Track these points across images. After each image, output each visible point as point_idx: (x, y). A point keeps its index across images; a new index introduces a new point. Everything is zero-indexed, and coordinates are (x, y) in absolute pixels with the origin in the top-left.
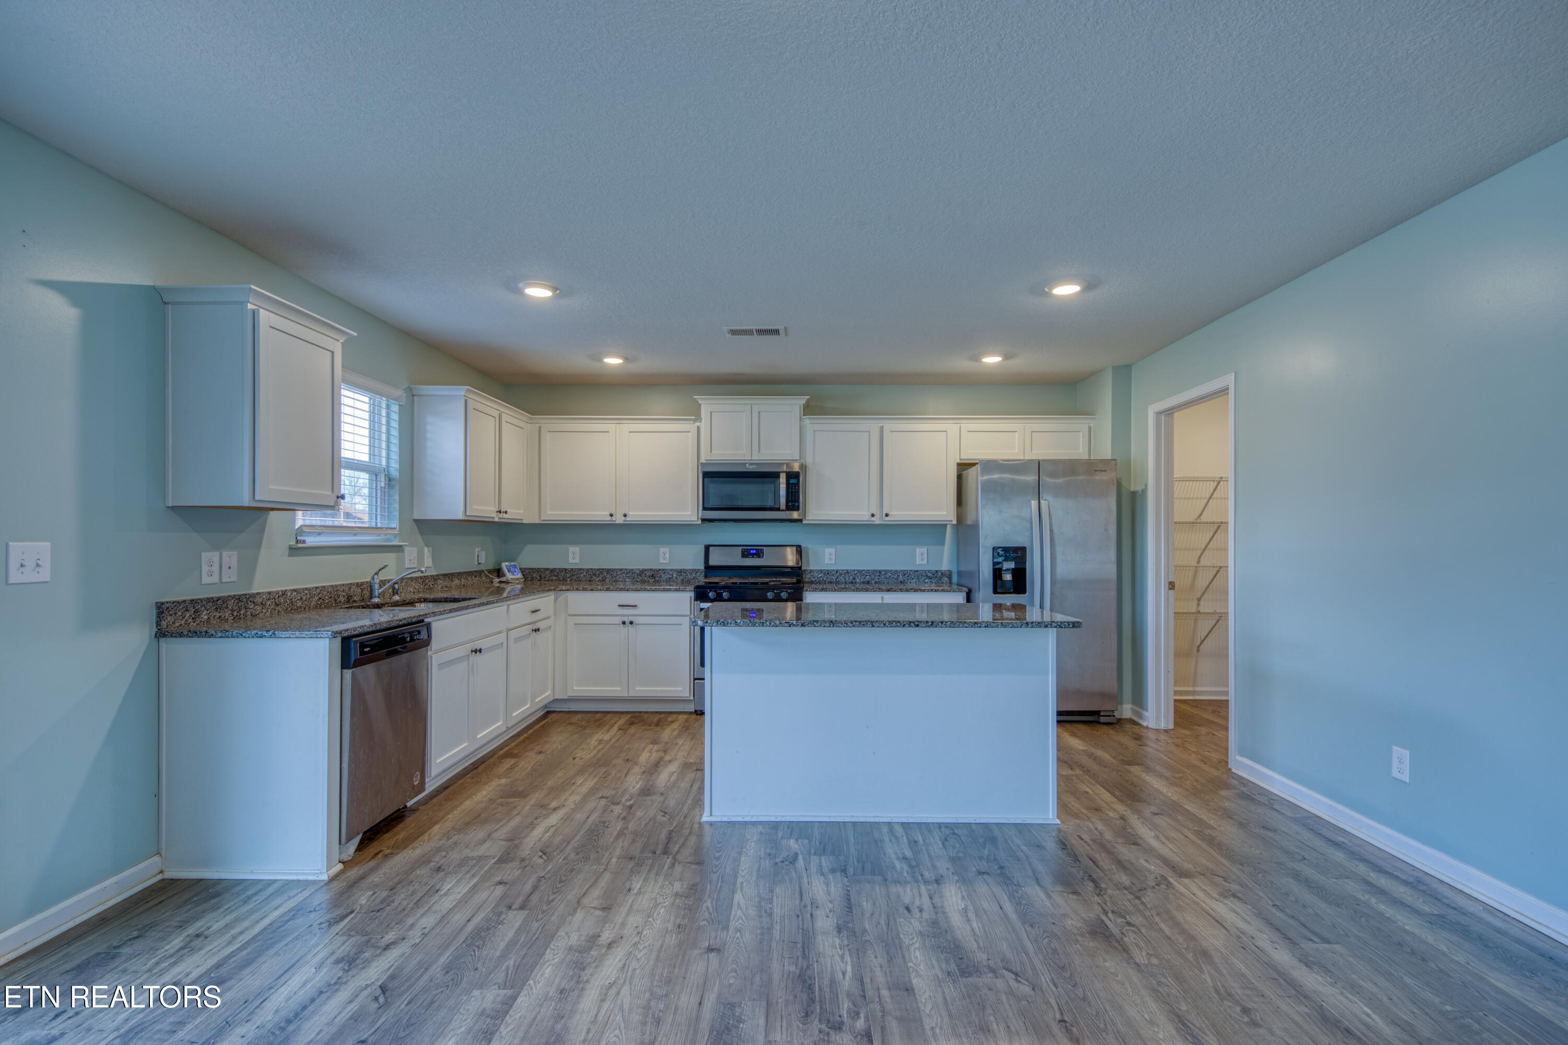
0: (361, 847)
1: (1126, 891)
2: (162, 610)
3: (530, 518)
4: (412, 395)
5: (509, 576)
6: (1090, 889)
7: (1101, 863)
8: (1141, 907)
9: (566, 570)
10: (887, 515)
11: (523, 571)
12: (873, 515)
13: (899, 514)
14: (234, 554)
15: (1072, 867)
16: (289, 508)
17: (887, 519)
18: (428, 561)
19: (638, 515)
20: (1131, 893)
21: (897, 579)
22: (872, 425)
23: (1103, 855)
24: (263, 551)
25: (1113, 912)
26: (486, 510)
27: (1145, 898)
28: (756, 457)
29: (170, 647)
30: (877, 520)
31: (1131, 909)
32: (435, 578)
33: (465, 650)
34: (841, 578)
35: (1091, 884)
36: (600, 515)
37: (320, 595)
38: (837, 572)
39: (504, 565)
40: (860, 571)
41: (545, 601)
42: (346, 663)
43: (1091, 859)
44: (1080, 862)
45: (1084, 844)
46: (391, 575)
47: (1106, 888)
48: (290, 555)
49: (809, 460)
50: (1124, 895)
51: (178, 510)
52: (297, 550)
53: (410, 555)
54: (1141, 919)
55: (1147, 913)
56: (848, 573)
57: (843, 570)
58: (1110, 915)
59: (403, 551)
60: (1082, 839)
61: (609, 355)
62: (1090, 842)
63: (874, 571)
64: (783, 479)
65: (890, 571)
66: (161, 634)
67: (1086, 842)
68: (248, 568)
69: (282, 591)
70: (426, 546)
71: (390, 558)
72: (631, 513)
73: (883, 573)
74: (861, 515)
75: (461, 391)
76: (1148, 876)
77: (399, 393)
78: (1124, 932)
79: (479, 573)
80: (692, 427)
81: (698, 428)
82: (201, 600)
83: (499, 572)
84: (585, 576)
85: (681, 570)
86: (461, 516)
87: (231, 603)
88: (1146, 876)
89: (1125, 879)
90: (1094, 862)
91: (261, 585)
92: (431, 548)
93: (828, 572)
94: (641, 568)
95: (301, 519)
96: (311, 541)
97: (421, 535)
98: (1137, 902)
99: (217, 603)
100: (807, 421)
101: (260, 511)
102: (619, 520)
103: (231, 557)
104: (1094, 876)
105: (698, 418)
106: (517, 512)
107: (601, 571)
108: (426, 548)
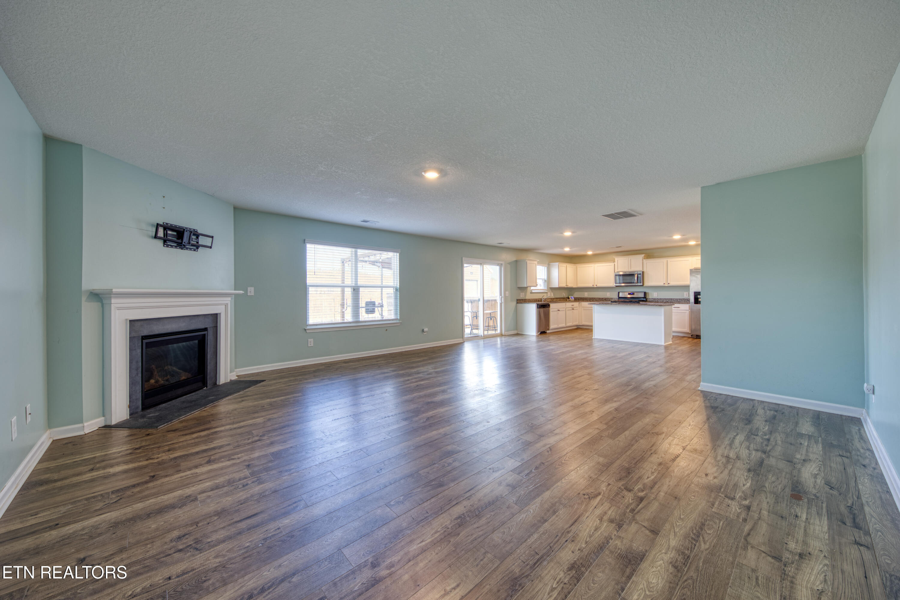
0: (540, 334)
2: (517, 300)
3: (575, 286)
4: (549, 265)
5: (571, 299)
9: (584, 298)
10: (669, 284)
11: (574, 298)
12: (664, 284)
13: (672, 283)
16: (530, 287)
18: (552, 295)
19: (599, 285)
21: (677, 301)
22: (664, 260)
24: (527, 293)
26: (564, 285)
28: (630, 270)
29: (518, 304)
30: (666, 285)
32: (554, 298)
33: (557, 310)
34: (659, 300)
36: (590, 285)
37: (535, 299)
39: (570, 297)
40: (665, 299)
41: (576, 304)
42: (538, 308)
46: (545, 297)
49: (645, 270)
51: (519, 288)
52: (531, 293)
53: (549, 294)
56: (661, 299)
59: (547, 293)
61: (589, 251)
64: (636, 275)
66: (517, 303)
68: (525, 295)
69: (529, 298)
70: (552, 292)
71: (545, 294)
73: (672, 299)
74: (661, 284)
75: (557, 264)
77: (546, 265)
79: (564, 298)
80: (613, 264)
81: (615, 264)
83: (569, 298)
85: (612, 298)
86: (557, 287)
87: (524, 300)
91: (527, 297)
93: (655, 299)
95: (532, 288)
96: (533, 291)
97: (551, 290)
99: (522, 300)
100: (644, 260)
101: (527, 288)
102: (595, 286)
103: (523, 294)
105: (614, 262)
106: (570, 285)
107: (593, 298)
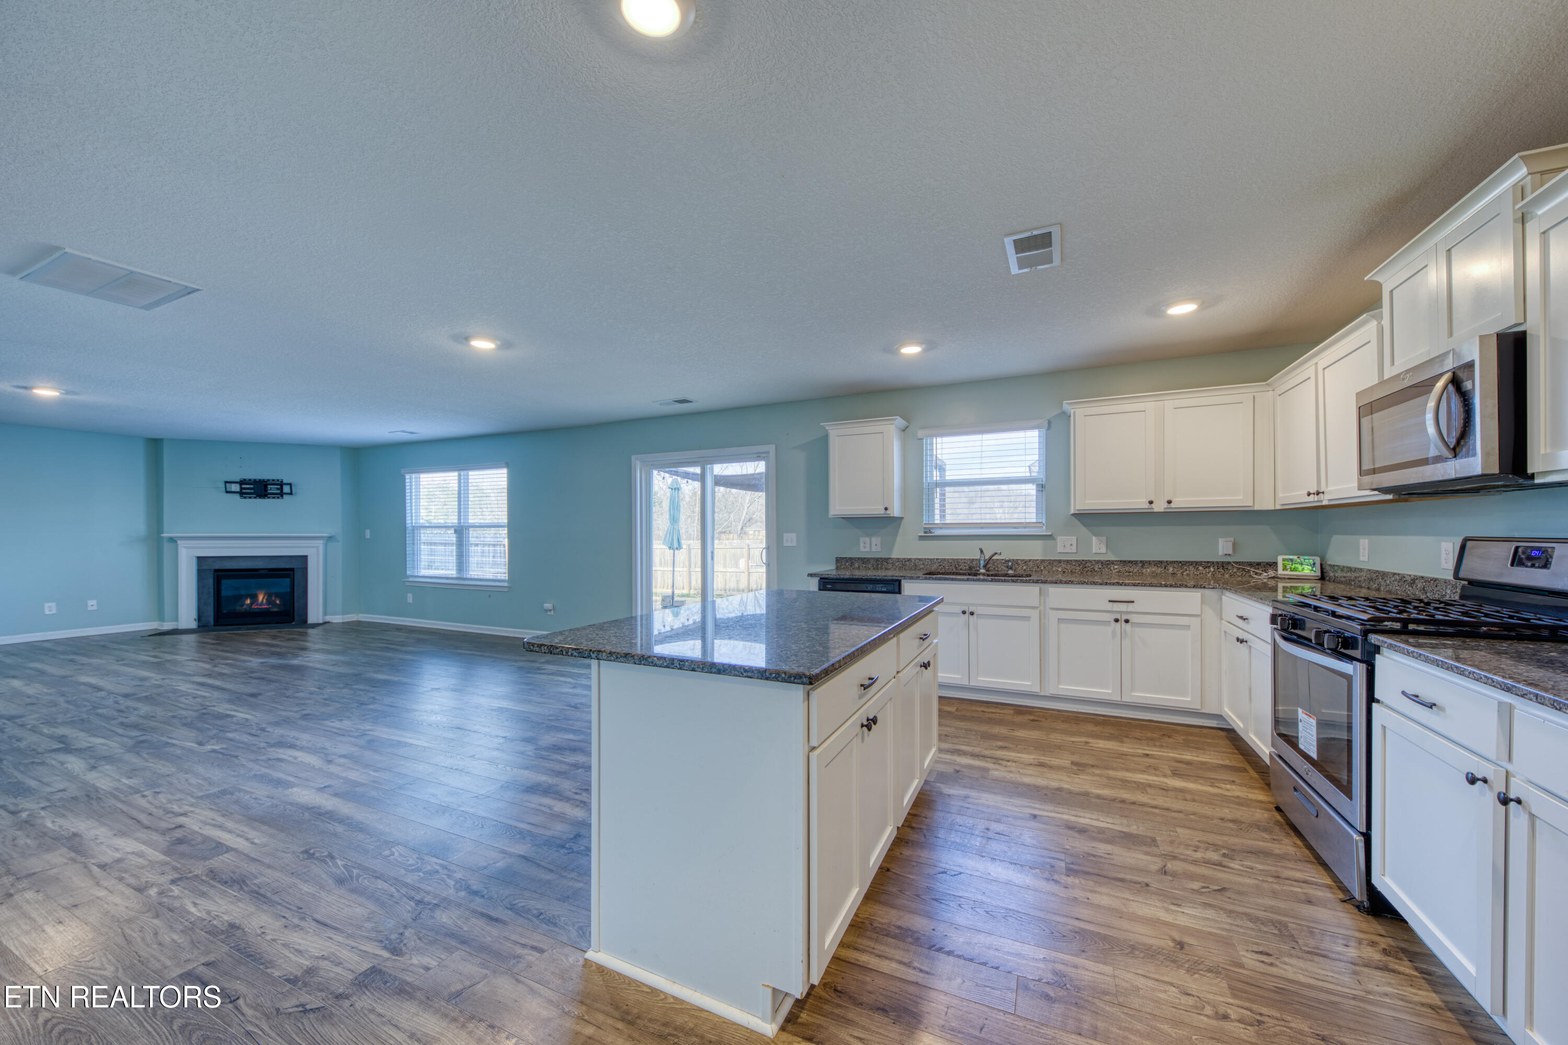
1: (435, 902)
2: (837, 560)
6: (473, 882)
7: (481, 923)
8: (412, 893)
9: (1351, 569)
14: (879, 539)
15: (510, 895)
18: (1099, 548)
20: (429, 904)
23: (489, 939)
24: (899, 538)
25: (437, 872)
27: (411, 907)
31: (423, 886)
35: (475, 888)
43: (497, 920)
44: (507, 908)
45: (523, 941)
47: (457, 892)
48: (919, 540)
50: (435, 896)
52: (925, 537)
53: (1065, 542)
54: (409, 881)
55: (404, 890)
58: (437, 867)
59: (1054, 539)
60: (534, 948)
62: (519, 951)
67: (524, 946)
68: (888, 546)
69: (907, 558)
70: (1095, 535)
76: (418, 941)
78: (419, 861)
81: (1382, 329)
84: (1365, 580)
87: (872, 562)
88: (420, 939)
89: (445, 918)
90: (491, 918)
91: (896, 554)
92: (1104, 538)
98: (418, 897)
103: (876, 540)
104: (478, 900)
108: (1094, 538)
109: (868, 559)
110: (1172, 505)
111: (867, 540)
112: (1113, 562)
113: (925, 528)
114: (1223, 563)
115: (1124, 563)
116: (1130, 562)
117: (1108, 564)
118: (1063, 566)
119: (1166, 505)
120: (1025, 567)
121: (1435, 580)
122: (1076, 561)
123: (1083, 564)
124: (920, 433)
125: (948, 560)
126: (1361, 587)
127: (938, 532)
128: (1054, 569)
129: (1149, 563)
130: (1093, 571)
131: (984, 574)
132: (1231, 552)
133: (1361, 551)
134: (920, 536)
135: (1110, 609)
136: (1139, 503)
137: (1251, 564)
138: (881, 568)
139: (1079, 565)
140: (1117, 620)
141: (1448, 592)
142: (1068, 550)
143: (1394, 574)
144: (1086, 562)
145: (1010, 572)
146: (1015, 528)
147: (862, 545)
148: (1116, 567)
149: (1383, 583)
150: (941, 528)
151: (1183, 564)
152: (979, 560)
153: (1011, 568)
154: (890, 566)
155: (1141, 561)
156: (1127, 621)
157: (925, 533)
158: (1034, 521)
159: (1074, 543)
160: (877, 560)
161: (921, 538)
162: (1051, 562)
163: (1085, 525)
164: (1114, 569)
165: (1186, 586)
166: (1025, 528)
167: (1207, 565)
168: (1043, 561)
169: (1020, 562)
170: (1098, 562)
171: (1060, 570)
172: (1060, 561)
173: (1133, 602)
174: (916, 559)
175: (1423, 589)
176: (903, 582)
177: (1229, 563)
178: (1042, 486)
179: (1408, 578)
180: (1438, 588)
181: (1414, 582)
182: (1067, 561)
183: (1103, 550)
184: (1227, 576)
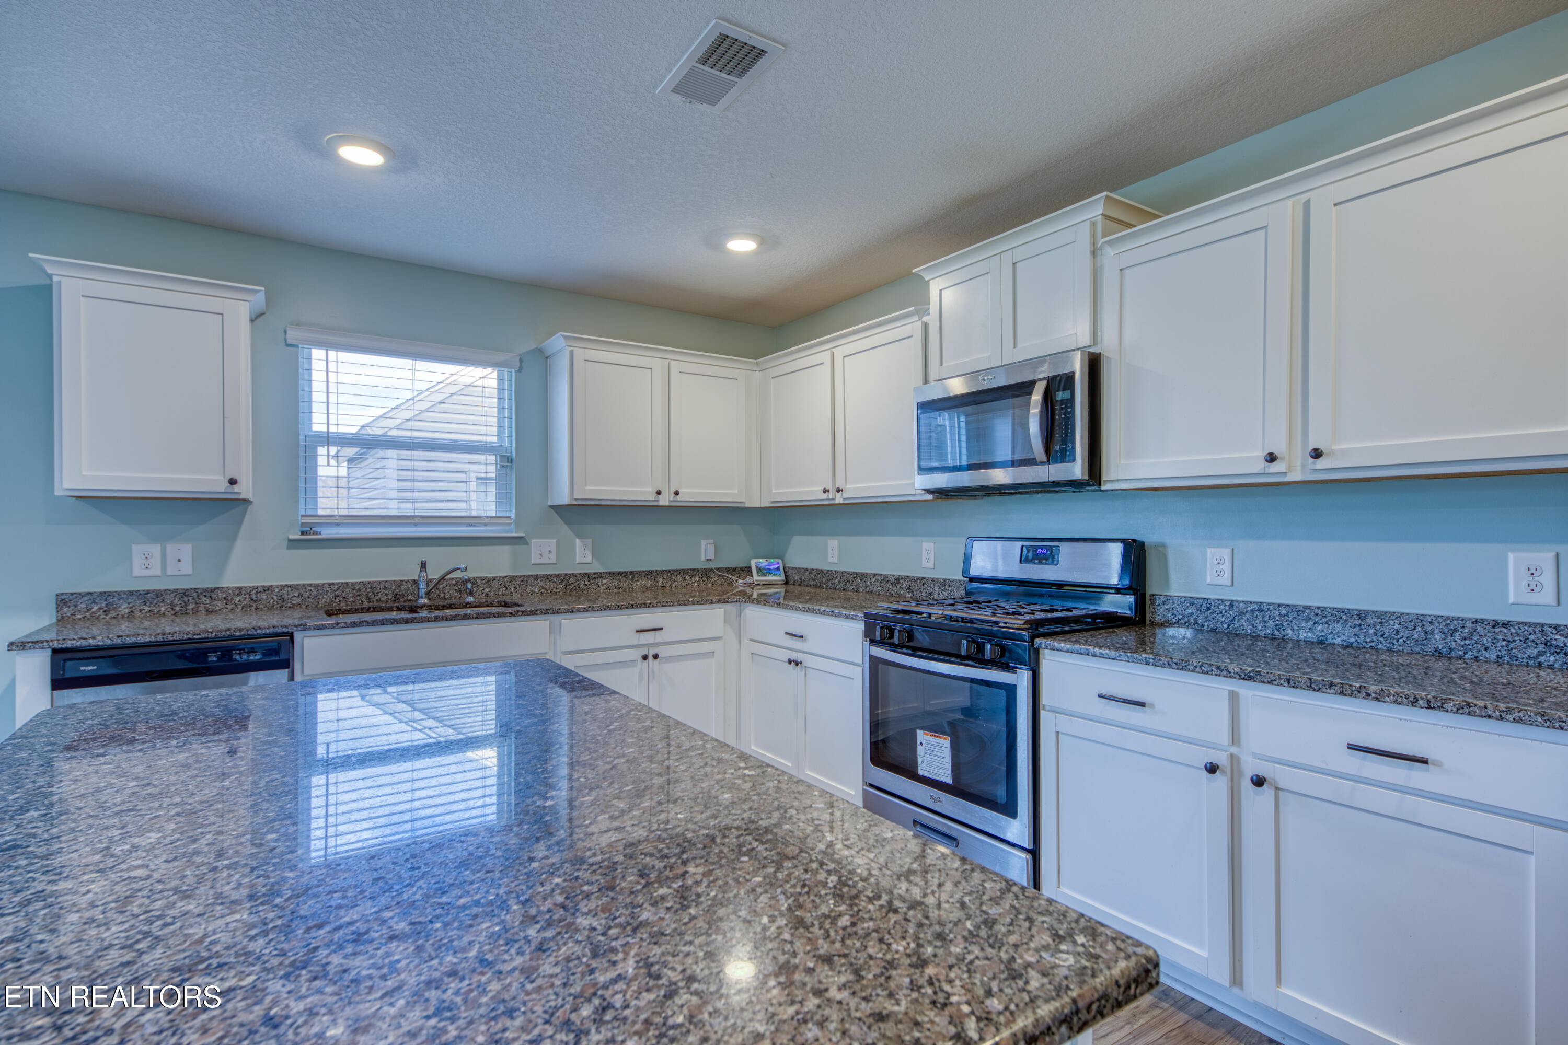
2: (58, 601)
4: (544, 357)
9: (822, 571)
10: (1317, 454)
12: (1272, 458)
14: (190, 547)
17: (1321, 463)
18: (583, 556)
21: (1423, 642)
24: (239, 544)
28: (1010, 357)
34: (1243, 622)
36: (817, 492)
37: (339, 593)
38: (1231, 606)
48: (288, 548)
49: (1109, 343)
52: (303, 542)
53: (541, 548)
56: (1261, 610)
57: (1247, 603)
59: (527, 544)
61: (731, 235)
63: (1343, 611)
64: (1038, 395)
65: (1399, 616)
68: (213, 561)
69: (264, 587)
70: (579, 537)
72: (848, 486)
73: (1370, 621)
75: (562, 341)
80: (915, 326)
81: (926, 326)
82: (119, 593)
84: (839, 582)
85: (945, 580)
86: (567, 500)
91: (234, 578)
92: (590, 541)
94: (897, 573)
96: (330, 532)
97: (566, 523)
99: (149, 596)
100: (1107, 251)
103: (183, 550)
108: (577, 541)
109: (158, 594)
110: (679, 498)
111: (156, 549)
112: (598, 576)
113: (303, 524)
114: (706, 569)
115: (613, 574)
116: (620, 573)
117: (594, 577)
118: (541, 584)
119: (672, 497)
120: (487, 590)
121: (922, 579)
122: (557, 576)
123: (565, 579)
124: (293, 335)
125: (353, 584)
126: (835, 589)
127: (328, 533)
128: (528, 590)
129: (639, 573)
130: (578, 589)
131: (429, 607)
132: (712, 557)
133: (830, 551)
134: (290, 541)
135: (636, 643)
136: (642, 492)
137: (728, 570)
138: (195, 612)
139: (562, 582)
140: (645, 658)
141: (936, 589)
142: (545, 560)
143: (875, 575)
144: (570, 576)
145: (470, 599)
146: (470, 525)
147: (137, 561)
148: (605, 581)
149: (862, 584)
150: (338, 525)
151: (671, 573)
152: (415, 582)
153: (471, 593)
154: (220, 605)
155: (631, 572)
156: (656, 657)
157: (303, 533)
158: (493, 514)
159: (554, 549)
160: (185, 593)
161: (293, 544)
162: (525, 579)
163: (567, 523)
164: (603, 585)
165: (712, 602)
166: (486, 525)
167: (694, 572)
168: (513, 578)
169: (479, 582)
170: (583, 575)
171: (536, 590)
172: (536, 577)
173: (662, 629)
174: (283, 587)
175: (909, 589)
176: (298, 637)
177: (711, 570)
178: (510, 460)
179: (893, 579)
180: (926, 586)
181: (899, 582)
182: (547, 577)
183: (589, 558)
184: (710, 585)
